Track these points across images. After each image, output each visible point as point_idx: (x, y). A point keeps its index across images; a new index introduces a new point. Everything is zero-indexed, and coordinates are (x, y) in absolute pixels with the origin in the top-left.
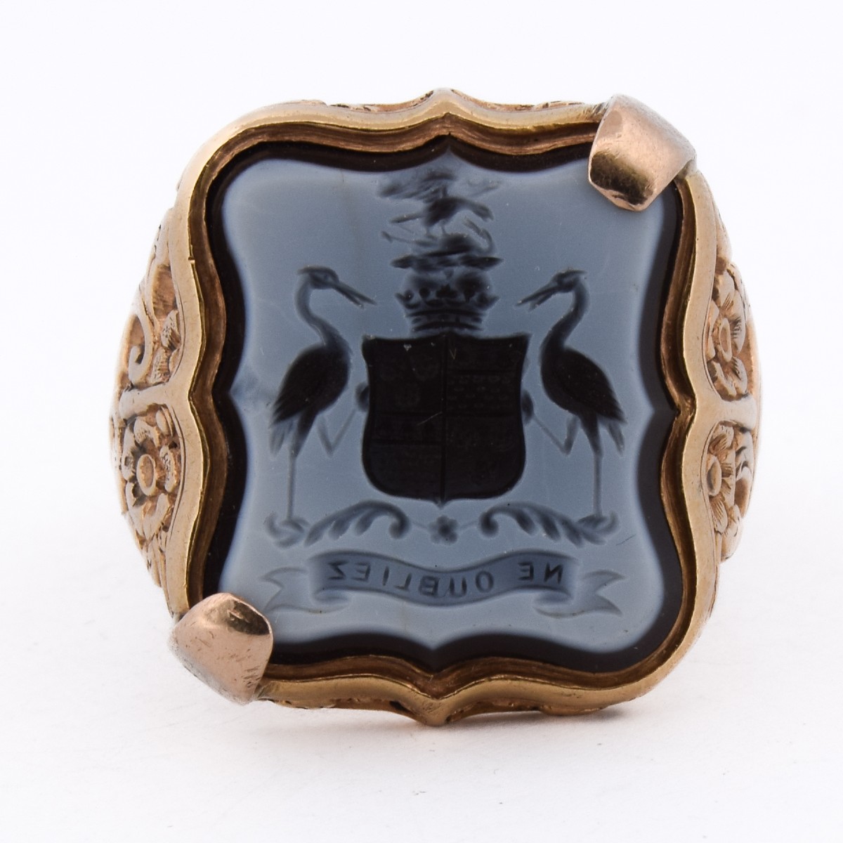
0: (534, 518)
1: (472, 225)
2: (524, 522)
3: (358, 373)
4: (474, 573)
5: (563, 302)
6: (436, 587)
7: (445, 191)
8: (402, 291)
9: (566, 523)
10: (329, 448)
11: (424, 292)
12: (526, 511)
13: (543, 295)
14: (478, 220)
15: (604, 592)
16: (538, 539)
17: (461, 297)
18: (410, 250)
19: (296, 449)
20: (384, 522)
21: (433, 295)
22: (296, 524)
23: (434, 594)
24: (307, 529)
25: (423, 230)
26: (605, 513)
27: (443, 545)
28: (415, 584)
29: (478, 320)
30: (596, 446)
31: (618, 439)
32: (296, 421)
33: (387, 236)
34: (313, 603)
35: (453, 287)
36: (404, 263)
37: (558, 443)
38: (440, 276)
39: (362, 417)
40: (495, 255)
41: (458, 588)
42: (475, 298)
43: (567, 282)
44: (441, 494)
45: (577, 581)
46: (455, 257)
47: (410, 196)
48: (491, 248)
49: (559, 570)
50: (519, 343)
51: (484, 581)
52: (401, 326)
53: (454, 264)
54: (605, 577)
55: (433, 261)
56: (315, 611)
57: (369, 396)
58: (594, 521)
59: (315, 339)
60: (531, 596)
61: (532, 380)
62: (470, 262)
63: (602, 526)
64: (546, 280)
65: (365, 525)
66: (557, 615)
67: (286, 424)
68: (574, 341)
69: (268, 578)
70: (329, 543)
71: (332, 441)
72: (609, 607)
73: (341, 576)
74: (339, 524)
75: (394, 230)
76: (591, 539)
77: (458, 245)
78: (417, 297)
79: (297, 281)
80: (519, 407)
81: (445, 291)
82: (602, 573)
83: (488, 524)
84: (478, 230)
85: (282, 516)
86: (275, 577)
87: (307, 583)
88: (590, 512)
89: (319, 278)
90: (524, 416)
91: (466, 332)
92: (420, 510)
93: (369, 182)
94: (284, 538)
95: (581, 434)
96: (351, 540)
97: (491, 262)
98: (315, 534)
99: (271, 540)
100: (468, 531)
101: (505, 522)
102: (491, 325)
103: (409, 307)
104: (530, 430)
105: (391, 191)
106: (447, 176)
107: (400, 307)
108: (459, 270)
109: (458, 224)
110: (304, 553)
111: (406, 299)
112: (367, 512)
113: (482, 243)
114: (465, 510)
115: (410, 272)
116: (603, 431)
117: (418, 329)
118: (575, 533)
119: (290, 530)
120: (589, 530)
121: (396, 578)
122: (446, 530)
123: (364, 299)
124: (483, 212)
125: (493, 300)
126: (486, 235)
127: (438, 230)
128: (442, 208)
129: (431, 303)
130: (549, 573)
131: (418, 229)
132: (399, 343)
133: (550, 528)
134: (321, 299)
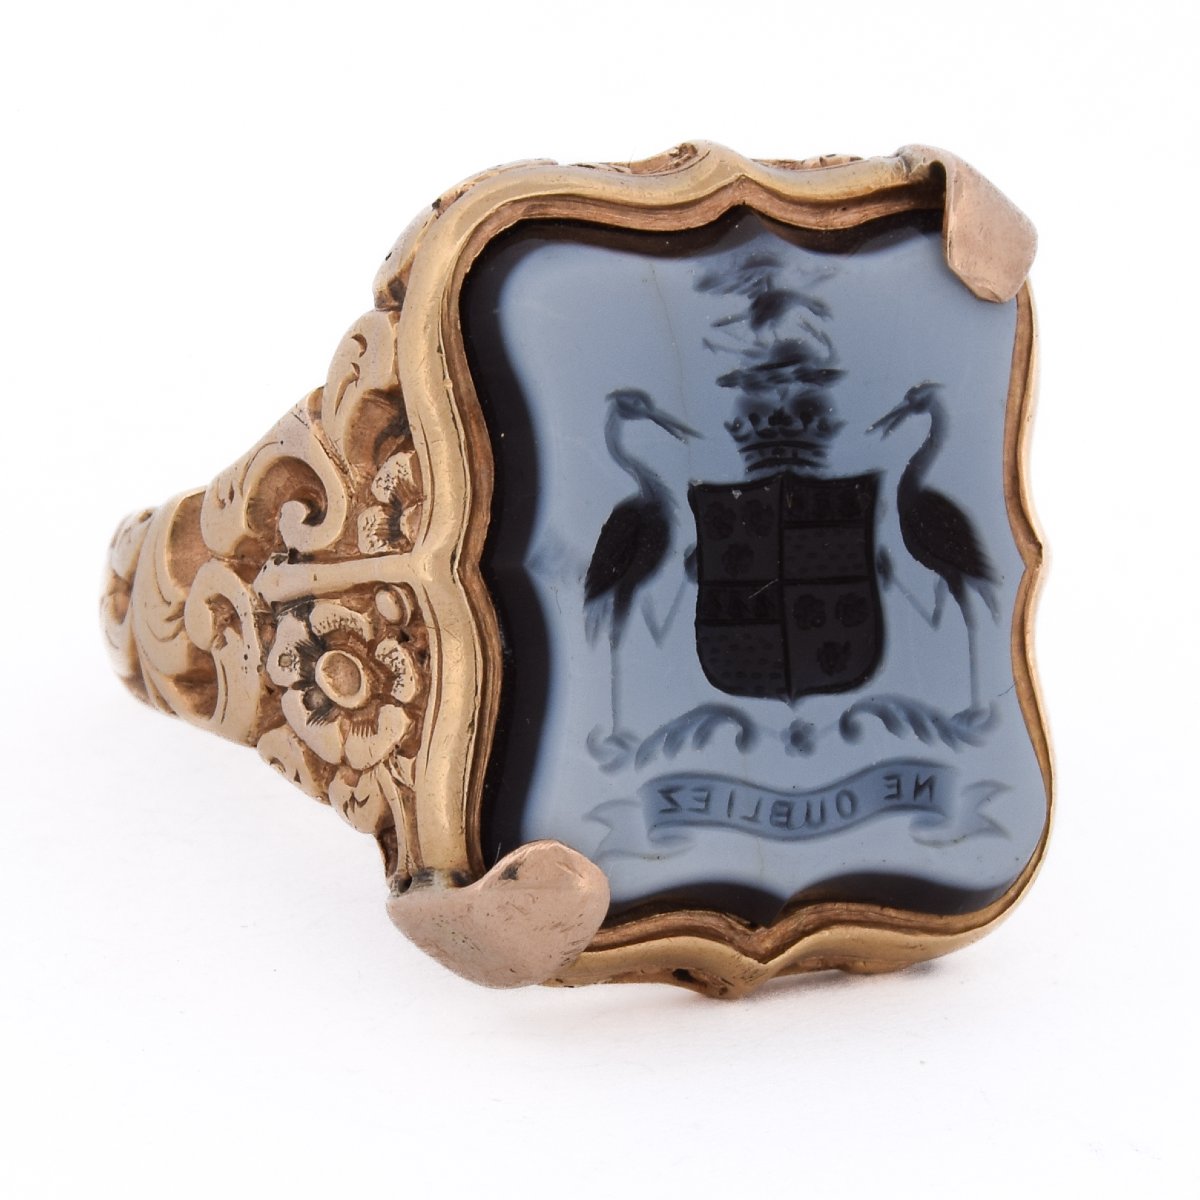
0: (901, 716)
1: (808, 327)
2: (890, 722)
3: (685, 532)
4: (832, 795)
5: (917, 426)
6: (789, 815)
7: (769, 281)
8: (731, 421)
9: (936, 720)
10: (657, 634)
11: (754, 419)
12: (892, 707)
13: (894, 419)
14: (815, 321)
15: (992, 810)
16: (908, 745)
17: (798, 424)
18: (734, 363)
19: (615, 640)
20: (728, 731)
21: (765, 424)
22: (619, 740)
23: (787, 825)
24: (635, 746)
25: (751, 336)
26: (985, 705)
27: (798, 760)
28: (765, 813)
29: (819, 454)
31: (991, 603)
32: (610, 599)
33: (707, 344)
34: (647, 848)
35: (787, 411)
36: (728, 381)
37: (923, 613)
38: (772, 397)
40: (838, 367)
41: (816, 815)
42: (814, 424)
43: (919, 400)
45: (958, 801)
46: (789, 370)
47: (730, 290)
48: (832, 357)
49: (930, 783)
50: (868, 484)
51: (846, 804)
52: (729, 466)
53: (786, 380)
54: (991, 789)
55: (762, 377)
56: (650, 858)
57: (697, 562)
58: (968, 716)
59: (628, 488)
60: (903, 821)
61: (889, 533)
62: (804, 376)
63: (979, 721)
64: (898, 399)
65: (703, 737)
66: (936, 844)
67: (598, 605)
68: (937, 478)
69: (593, 816)
70: (662, 765)
71: (660, 623)
72: (993, 828)
73: (674, 806)
74: (672, 737)
75: (718, 337)
76: (967, 739)
77: (790, 355)
78: (747, 427)
80: (872, 569)
81: (778, 418)
82: (983, 784)
83: (848, 728)
84: (815, 334)
85: (608, 732)
86: (603, 814)
87: (638, 821)
88: (965, 704)
89: (629, 405)
90: (880, 580)
91: (807, 470)
92: (769, 713)
93: (681, 272)
94: (609, 760)
95: (951, 603)
96: (689, 759)
97: (829, 376)
98: (644, 755)
99: (595, 764)
100: (829, 741)
101: (870, 723)
102: (841, 459)
103: (739, 439)
104: (893, 601)
105: (706, 284)
106: (770, 262)
107: (727, 436)
108: (795, 388)
109: (791, 326)
110: (635, 780)
111: (733, 428)
112: (705, 718)
113: (821, 351)
114: (822, 710)
115: (737, 393)
116: (974, 596)
117: (751, 469)
118: (948, 734)
119: (614, 749)
120: (963, 728)
121: (744, 807)
122: (799, 738)
123: (686, 431)
124: (819, 308)
125: (839, 426)
126: (825, 339)
127: (770, 335)
128: (768, 306)
129: (761, 434)
130: (918, 789)
131: (744, 336)
132: (727, 489)
133: (920, 730)
134: (638, 434)
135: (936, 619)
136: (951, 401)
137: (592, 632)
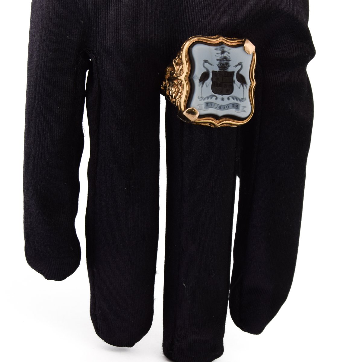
0: (235, 98)
1: (227, 55)
2: (233, 99)
3: (211, 76)
4: (226, 106)
5: (239, 67)
6: (221, 107)
7: (223, 50)
8: (217, 64)
9: (239, 99)
10: (207, 86)
11: (220, 64)
12: (234, 97)
13: (237, 66)
14: (228, 54)
15: (245, 109)
16: (235, 101)
17: (225, 65)
18: (218, 58)
19: (202, 87)
20: (214, 98)
21: (221, 65)
22: (202, 98)
23: (220, 109)
24: (203, 98)
25: (221, 55)
26: (245, 98)
27: (222, 102)
28: (218, 107)
29: (228, 69)
30: (243, 88)
31: (246, 87)
32: (202, 82)
33: (215, 56)
34: (204, 109)
35: (224, 64)
36: (218, 60)
37: (238, 87)
38: (223, 62)
39: (211, 82)
40: (230, 59)
41: (224, 108)
42: (227, 66)
43: (240, 64)
44: (222, 94)
45: (241, 108)
46: (225, 59)
47: (219, 50)
48: (230, 58)
49: (238, 106)
50: (233, 72)
51: (228, 107)
52: (217, 69)
53: (224, 60)
54: (245, 107)
55: (222, 60)
56: (204, 110)
57: (212, 79)
58: (243, 99)
59: (205, 70)
60: (234, 109)
61: (235, 78)
62: (227, 60)
63: (244, 100)
64: (237, 63)
65: (211, 98)
66: (238, 112)
67: (200, 83)
68: (241, 73)
69: (198, 105)
70: (206, 101)
71: (207, 85)
72: (245, 111)
73: (208, 105)
74: (208, 98)
75: (217, 55)
76: (243, 101)
77: (225, 58)
78: (219, 65)
79: (203, 62)
80: (232, 82)
81: (223, 64)
82: (244, 106)
83: (228, 99)
84: (228, 56)
85: (200, 96)
86: (199, 105)
87: (203, 106)
88: (242, 97)
89: (206, 61)
90: (234, 83)
91: (226, 70)
92: (219, 96)
93: (213, 48)
94: (200, 99)
95: (241, 86)
96: (209, 100)
97: (230, 60)
98: (204, 99)
99: (198, 100)
100: (226, 100)
101: (231, 98)
102: (230, 69)
103: (218, 66)
104: (235, 85)
105: (216, 49)
106: (224, 47)
107: (217, 66)
108: (225, 61)
109: (225, 55)
110: (203, 102)
111: (218, 65)
112: (211, 96)
113: (229, 58)
114: (225, 97)
115: (218, 61)
116: (244, 86)
117: (219, 70)
118: (240, 100)
119: (201, 98)
120: (242, 100)
121: (216, 106)
122: (223, 99)
123: (212, 65)
124: (229, 53)
125: (230, 66)
126: (229, 56)
127: (222, 55)
128: (223, 52)
129: (221, 66)
130: (236, 106)
131: (220, 55)
132: (216, 72)
133: (237, 100)
134: (207, 65)
135: (240, 88)
136: (244, 64)
137: (199, 86)
